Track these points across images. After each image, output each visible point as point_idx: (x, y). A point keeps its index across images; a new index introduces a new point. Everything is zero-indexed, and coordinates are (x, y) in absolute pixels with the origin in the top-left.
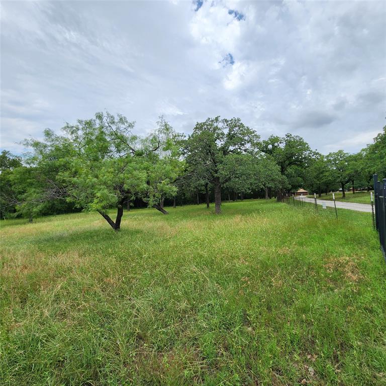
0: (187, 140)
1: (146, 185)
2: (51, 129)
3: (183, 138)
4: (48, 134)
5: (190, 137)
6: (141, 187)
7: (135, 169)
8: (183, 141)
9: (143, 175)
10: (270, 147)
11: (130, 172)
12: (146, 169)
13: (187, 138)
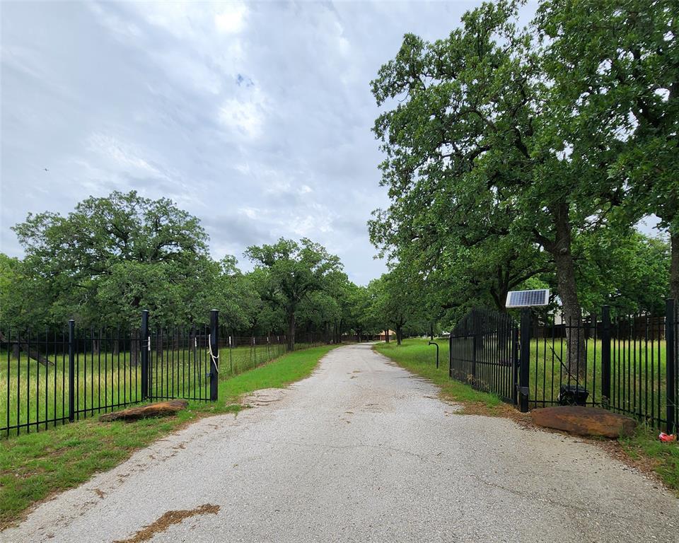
10: (277, 257)
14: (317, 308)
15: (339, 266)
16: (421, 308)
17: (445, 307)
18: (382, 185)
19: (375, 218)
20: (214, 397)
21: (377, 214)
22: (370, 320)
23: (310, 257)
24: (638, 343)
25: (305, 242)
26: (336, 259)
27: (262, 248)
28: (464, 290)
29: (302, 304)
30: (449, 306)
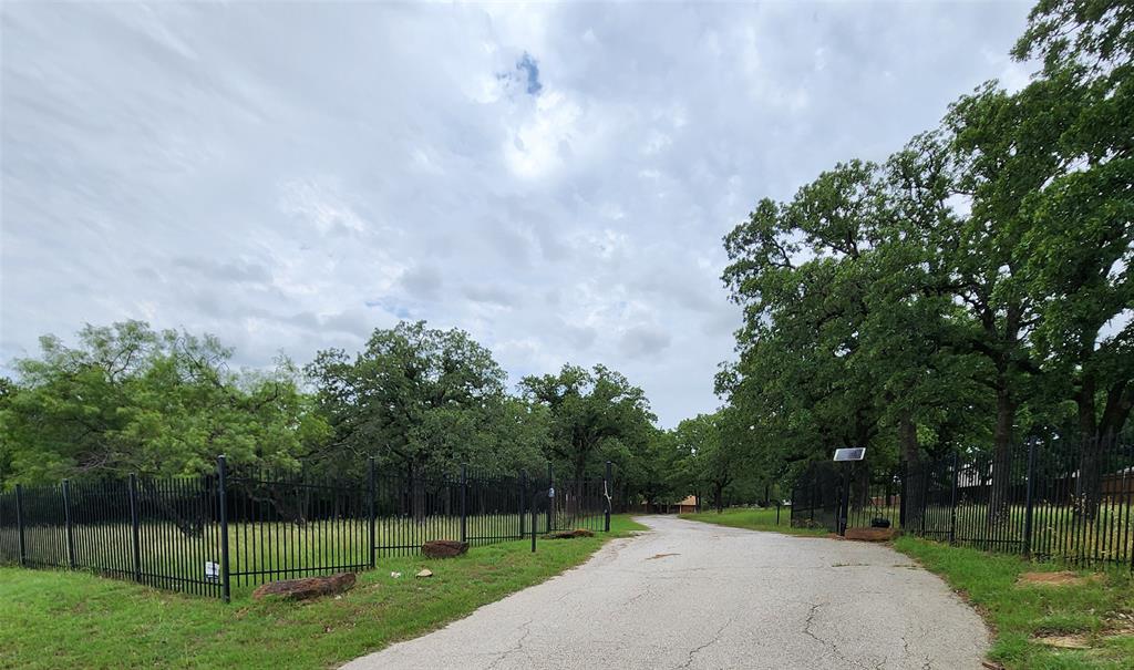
0: (353, 365)
1: (255, 456)
2: (56, 335)
3: (342, 360)
4: (48, 343)
5: (360, 358)
6: (248, 458)
7: (238, 433)
8: (344, 367)
9: (251, 442)
10: (561, 391)
11: (231, 437)
12: (255, 432)
13: (351, 362)
14: (616, 458)
15: (643, 402)
16: (761, 462)
17: (788, 460)
18: (736, 350)
19: (721, 370)
20: (607, 529)
21: (723, 366)
22: (681, 477)
23: (606, 389)
24: (1060, 510)
25: (599, 370)
26: (638, 392)
27: (541, 378)
28: (811, 441)
29: (596, 453)
30: (794, 459)
